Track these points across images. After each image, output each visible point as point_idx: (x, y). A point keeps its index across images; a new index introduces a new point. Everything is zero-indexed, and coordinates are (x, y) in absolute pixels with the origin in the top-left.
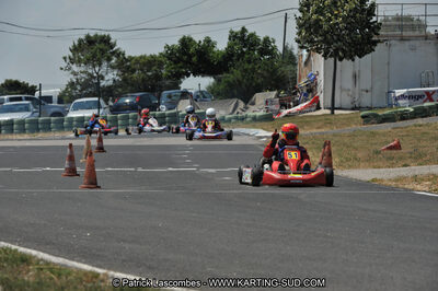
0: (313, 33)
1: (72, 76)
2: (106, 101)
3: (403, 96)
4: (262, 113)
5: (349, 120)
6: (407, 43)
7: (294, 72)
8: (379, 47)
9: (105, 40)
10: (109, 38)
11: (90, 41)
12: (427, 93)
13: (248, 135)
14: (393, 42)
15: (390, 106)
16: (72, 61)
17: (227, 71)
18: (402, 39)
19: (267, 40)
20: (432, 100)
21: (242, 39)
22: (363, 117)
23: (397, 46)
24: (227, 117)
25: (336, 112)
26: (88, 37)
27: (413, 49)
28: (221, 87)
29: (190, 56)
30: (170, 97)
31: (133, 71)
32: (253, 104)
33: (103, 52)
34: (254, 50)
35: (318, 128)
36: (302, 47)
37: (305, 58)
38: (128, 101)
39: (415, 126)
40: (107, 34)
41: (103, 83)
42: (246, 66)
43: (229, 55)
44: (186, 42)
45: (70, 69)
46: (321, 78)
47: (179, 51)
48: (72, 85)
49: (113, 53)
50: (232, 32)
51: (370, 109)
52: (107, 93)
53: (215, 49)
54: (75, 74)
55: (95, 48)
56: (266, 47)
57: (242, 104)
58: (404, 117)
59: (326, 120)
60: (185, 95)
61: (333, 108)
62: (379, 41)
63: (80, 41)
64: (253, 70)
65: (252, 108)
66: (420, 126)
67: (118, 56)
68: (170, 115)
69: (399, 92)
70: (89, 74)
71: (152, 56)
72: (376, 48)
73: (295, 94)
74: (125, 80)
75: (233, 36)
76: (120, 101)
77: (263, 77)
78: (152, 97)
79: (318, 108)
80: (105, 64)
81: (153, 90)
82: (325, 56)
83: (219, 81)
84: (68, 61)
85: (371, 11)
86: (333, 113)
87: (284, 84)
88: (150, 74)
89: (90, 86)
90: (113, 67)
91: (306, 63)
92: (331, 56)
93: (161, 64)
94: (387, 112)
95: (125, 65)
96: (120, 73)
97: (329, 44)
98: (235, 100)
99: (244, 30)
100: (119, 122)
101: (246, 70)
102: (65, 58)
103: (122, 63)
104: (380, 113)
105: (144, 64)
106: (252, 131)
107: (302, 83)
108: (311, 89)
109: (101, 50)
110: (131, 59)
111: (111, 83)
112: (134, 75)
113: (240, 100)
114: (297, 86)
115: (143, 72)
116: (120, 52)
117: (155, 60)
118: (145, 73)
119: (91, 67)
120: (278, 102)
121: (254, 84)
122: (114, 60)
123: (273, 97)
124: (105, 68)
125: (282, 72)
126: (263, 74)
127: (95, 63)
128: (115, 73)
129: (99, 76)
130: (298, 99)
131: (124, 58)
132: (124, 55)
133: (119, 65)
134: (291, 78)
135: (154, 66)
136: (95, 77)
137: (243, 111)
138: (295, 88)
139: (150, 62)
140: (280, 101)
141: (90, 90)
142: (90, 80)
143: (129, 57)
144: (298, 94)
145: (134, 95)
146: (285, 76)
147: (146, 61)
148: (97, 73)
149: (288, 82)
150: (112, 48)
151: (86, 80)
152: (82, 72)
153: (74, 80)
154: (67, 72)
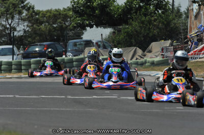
4: (159, 59)
13: (150, 75)
17: (127, 23)
29: (94, 9)
30: (75, 45)
31: (41, 23)
32: (150, 51)
33: (15, 6)
34: (150, 5)
37: (195, 12)
38: (37, 49)
42: (143, 18)
43: (128, 10)
49: (24, 7)
52: (19, 42)
53: (115, 4)
57: (140, 52)
60: (89, 43)
64: (150, 22)
65: (149, 55)
67: (28, 9)
68: (77, 60)
71: (56, 10)
76: (31, 49)
80: (17, 16)
81: (58, 40)
83: (119, 31)
87: (177, 35)
88: (55, 26)
89: (4, 36)
90: (24, 20)
91: (196, 17)
93: (65, 17)
95: (34, 17)
96: (30, 25)
98: (135, 47)
100: (32, 66)
101: (143, 22)
103: (32, 16)
105: (49, 16)
106: (153, 73)
107: (193, 33)
108: (201, 39)
109: (13, 4)
110: (38, 13)
111: (21, 33)
112: (41, 27)
113: (138, 48)
114: (189, 36)
115: (49, 24)
116: (30, 6)
117: (60, 14)
118: (51, 25)
119: (4, 19)
120: (172, 50)
121: (151, 35)
122: (25, 13)
123: (168, 45)
124: (17, 20)
125: (175, 24)
126: (159, 25)
127: (8, 16)
128: (26, 24)
129: (11, 28)
130: (190, 47)
131: (34, 12)
132: (33, 8)
133: (29, 17)
134: (183, 30)
135: (59, 19)
136: (8, 28)
137: (141, 57)
138: (186, 38)
139: (55, 16)
140: (174, 48)
141: (3, 39)
142: (4, 30)
143: (38, 11)
144: (190, 43)
145: (42, 44)
146: (177, 27)
147: (52, 15)
148: (10, 25)
149: (180, 33)
150: (23, 2)
151: (0, 31)
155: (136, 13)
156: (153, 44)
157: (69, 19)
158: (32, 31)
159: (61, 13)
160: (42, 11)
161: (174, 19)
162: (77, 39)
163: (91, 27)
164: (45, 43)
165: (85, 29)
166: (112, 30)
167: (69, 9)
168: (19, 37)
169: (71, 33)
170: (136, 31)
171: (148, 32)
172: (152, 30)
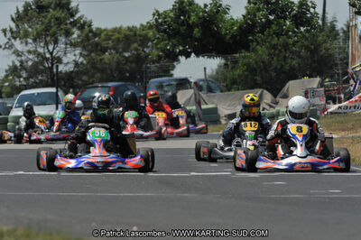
1: (14, 57)
7: (345, 50)
9: (63, 5)
10: (69, 2)
11: (41, 6)
16: (15, 35)
17: (248, 49)
19: (303, 4)
28: (238, 72)
29: (191, 27)
30: (160, 86)
31: (104, 50)
32: (286, 97)
33: (59, 21)
34: (285, 18)
36: (358, 13)
44: (182, 9)
45: (11, 46)
48: (14, 71)
49: (74, 24)
52: (68, 82)
53: (227, 17)
54: (18, 54)
57: (268, 97)
60: (183, 83)
63: (27, 6)
64: (286, 46)
65: (284, 102)
67: (82, 27)
70: (39, 55)
71: (129, 28)
73: (347, 81)
74: (93, 64)
76: (85, 95)
80: (62, 39)
81: (132, 79)
84: (9, 35)
87: (331, 68)
88: (127, 55)
89: (41, 72)
90: (74, 45)
93: (144, 40)
95: (92, 40)
96: (85, 53)
98: (260, 91)
101: (274, 47)
102: (4, 31)
103: (88, 38)
105: (118, 39)
107: (356, 66)
109: (57, 19)
110: (98, 33)
111: (70, 68)
112: (104, 56)
113: (265, 91)
114: (350, 70)
115: (117, 52)
116: (85, 23)
117: (135, 35)
118: (121, 53)
119: (42, 44)
120: (323, 93)
121: (287, 68)
122: (76, 33)
123: (315, 86)
124: (63, 46)
125: (327, 50)
126: (299, 52)
127: (48, 39)
128: (77, 52)
129: (53, 58)
130: (352, 88)
131: (91, 31)
132: (90, 26)
133: (82, 41)
134: (341, 60)
135: (133, 43)
136: (47, 59)
137: (271, 106)
138: (347, 73)
139: (127, 38)
140: (325, 91)
141: (40, 78)
142: (41, 63)
143: (98, 29)
144: (352, 82)
145: (105, 85)
146: (330, 55)
147: (121, 36)
148: (51, 54)
149: (336, 65)
150: (72, 16)
151: (35, 64)
152: (29, 52)
153: (18, 64)
154: (7, 52)
155: (262, 32)
156: (291, 84)
157: (150, 44)
158: (88, 63)
159: (138, 32)
160: (105, 30)
161: (325, 42)
162: (165, 76)
163: (188, 56)
164: (110, 84)
165: (178, 60)
166: (223, 61)
167: (150, 27)
168: (66, 73)
169: (153, 67)
170: (263, 63)
171: (283, 63)
172: (289, 61)
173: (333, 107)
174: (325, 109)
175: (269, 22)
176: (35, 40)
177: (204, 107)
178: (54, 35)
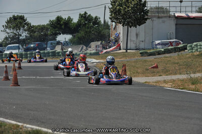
0: (118, 15)
1: (6, 34)
2: (22, 46)
3: (159, 44)
4: (94, 51)
5: (134, 55)
6: (161, 19)
7: (109, 33)
8: (148, 21)
9: (22, 18)
10: (24, 17)
11: (15, 18)
12: (170, 42)
13: (88, 61)
14: (154, 19)
15: (153, 48)
16: (7, 27)
17: (78, 32)
18: (159, 17)
19: (96, 18)
20: (172, 46)
21: (85, 17)
22: (141, 53)
23: (156, 21)
24: (78, 53)
25: (128, 51)
26: (14, 16)
27: (164, 22)
28: (75, 39)
29: (61, 25)
30: (52, 44)
31: (35, 32)
32: (90, 47)
34: (90, 22)
35: (120, 58)
36: (112, 21)
37: (114, 26)
38: (32, 46)
39: (165, 57)
40: (22, 15)
41: (21, 38)
43: (79, 25)
44: (59, 19)
45: (5, 31)
46: (121, 35)
47: (56, 23)
48: (6, 38)
49: (25, 24)
50: (80, 14)
51: (144, 49)
52: (23, 42)
54: (8, 33)
55: (17, 22)
56: (96, 21)
57: (85, 48)
58: (159, 53)
59: (124, 55)
60: (59, 43)
61: (127, 49)
62: (148, 18)
63: (10, 18)
64: (90, 32)
65: (90, 49)
66: (167, 57)
67: (28, 25)
68: (52, 52)
69: (157, 42)
70: (15, 33)
71: (43, 25)
72: (146, 22)
73: (109, 42)
74: (31, 36)
75: (81, 16)
76: (29, 46)
77: (95, 35)
78: (43, 44)
79: (120, 49)
80: (22, 29)
81: (44, 41)
82: (123, 25)
83: (74, 36)
84: (5, 27)
85: (144, 5)
86: (127, 51)
88: (42, 33)
89: (15, 39)
90: (25, 30)
91: (114, 29)
92: (126, 25)
93: (47, 29)
94: (152, 51)
95: (31, 29)
96: (29, 33)
97: (125, 19)
98: (82, 46)
99: (86, 13)
100: (28, 55)
101: (86, 32)
102: (3, 26)
104: (148, 52)
105: (39, 29)
107: (112, 38)
108: (117, 40)
109: (20, 22)
110: (33, 26)
111: (24, 37)
112: (35, 34)
113: (84, 46)
114: (110, 39)
117: (45, 27)
118: (40, 33)
119: (15, 30)
120: (101, 46)
121: (90, 38)
122: (26, 27)
123: (99, 44)
124: (22, 31)
127: (17, 28)
128: (27, 33)
130: (111, 45)
131: (31, 26)
132: (30, 24)
133: (28, 29)
134: (108, 35)
135: (44, 30)
136: (17, 35)
137: (85, 51)
139: (42, 28)
142: (15, 36)
144: (111, 43)
145: (35, 43)
146: (104, 34)
148: (18, 33)
149: (106, 37)
150: (25, 21)
151: (13, 36)
152: (11, 32)
153: (8, 36)
154: (4, 33)
156: (92, 43)
163: (60, 34)
164: (37, 43)
167: (49, 25)
168: (23, 39)
170: (83, 37)
172: (91, 36)
173: (105, 51)
174: (102, 51)
175: (86, 24)
176: (13, 29)
177: (64, 51)
178: (19, 27)
